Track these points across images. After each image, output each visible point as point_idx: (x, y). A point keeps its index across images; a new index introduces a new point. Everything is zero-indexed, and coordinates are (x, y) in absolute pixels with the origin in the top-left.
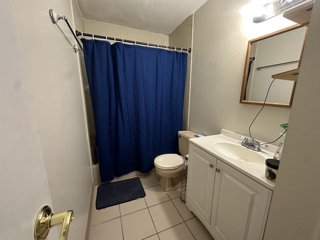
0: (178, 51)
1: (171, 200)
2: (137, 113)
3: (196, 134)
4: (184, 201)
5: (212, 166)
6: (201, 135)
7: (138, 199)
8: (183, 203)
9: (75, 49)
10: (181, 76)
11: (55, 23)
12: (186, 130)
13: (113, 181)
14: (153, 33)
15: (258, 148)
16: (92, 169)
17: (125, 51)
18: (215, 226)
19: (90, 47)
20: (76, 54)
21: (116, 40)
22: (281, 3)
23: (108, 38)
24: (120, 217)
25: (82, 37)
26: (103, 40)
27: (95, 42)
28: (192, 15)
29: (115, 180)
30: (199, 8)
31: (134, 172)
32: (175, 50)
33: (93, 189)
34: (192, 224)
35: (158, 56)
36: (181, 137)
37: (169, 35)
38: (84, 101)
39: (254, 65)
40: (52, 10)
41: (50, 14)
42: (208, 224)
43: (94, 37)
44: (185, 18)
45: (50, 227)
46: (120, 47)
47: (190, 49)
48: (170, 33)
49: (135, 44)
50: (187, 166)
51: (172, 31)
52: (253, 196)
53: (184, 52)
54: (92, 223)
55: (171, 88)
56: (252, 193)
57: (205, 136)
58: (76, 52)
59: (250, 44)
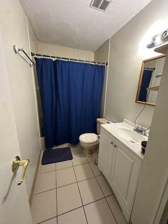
0: (99, 64)
1: (89, 163)
2: (69, 106)
3: (108, 121)
4: (96, 164)
5: (112, 143)
6: (111, 122)
7: (68, 161)
8: (96, 166)
9: (30, 65)
10: (100, 81)
11: (17, 53)
12: (103, 118)
13: (53, 148)
14: (83, 51)
15: (144, 134)
16: (40, 140)
17: (62, 65)
18: (113, 180)
19: (40, 63)
20: (31, 68)
21: (57, 58)
22: (164, 36)
23: (52, 57)
24: (56, 170)
25: (35, 56)
26: (48, 58)
27: (43, 59)
28: (109, 39)
29: (55, 148)
30: (114, 34)
31: (67, 144)
32: (97, 64)
33: (41, 152)
34: (100, 179)
35: (85, 68)
36: (99, 123)
37: (95, 52)
38: (36, 97)
39: (154, 74)
40: (15, 46)
41: (14, 48)
42: (109, 180)
43: (43, 56)
44: (104, 41)
45: (19, 165)
46: (59, 63)
47: (107, 63)
48: (95, 51)
49: (69, 60)
50: (99, 142)
51: (96, 49)
52: (133, 163)
53: (103, 65)
54: (39, 173)
55: (93, 89)
56: (132, 161)
57: (114, 123)
58: (31, 67)
59: (143, 63)
